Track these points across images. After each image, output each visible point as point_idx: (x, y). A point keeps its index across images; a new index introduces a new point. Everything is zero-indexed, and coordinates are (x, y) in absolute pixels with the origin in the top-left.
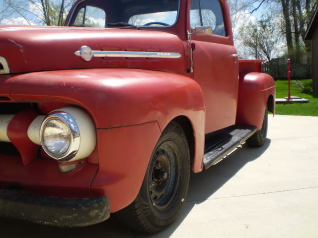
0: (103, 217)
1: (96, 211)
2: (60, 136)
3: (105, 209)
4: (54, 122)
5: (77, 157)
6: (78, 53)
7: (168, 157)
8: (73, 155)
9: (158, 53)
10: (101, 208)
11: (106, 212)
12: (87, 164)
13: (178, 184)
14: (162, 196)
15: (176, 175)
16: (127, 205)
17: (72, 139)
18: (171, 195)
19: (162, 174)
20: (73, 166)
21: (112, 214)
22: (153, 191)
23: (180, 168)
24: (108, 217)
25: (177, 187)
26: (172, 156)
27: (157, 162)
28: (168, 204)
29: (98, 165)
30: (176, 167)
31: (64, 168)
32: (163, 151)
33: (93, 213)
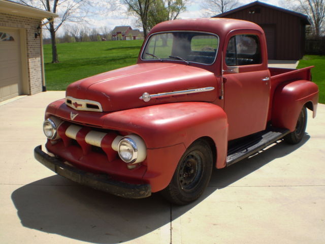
0: (147, 195)
1: (144, 192)
2: (128, 150)
3: (149, 191)
4: (125, 143)
5: (136, 162)
6: (141, 98)
7: (196, 159)
8: (134, 160)
9: (196, 90)
10: (146, 190)
11: (149, 193)
12: (142, 165)
13: (202, 176)
14: (190, 183)
15: (202, 170)
16: (163, 189)
17: (134, 153)
18: (197, 182)
19: (190, 170)
20: (134, 166)
21: (152, 193)
22: (183, 180)
23: (204, 166)
24: (150, 195)
25: (201, 178)
26: (199, 158)
27: (188, 162)
28: (195, 187)
29: (147, 166)
30: (202, 165)
31: (130, 167)
32: (192, 156)
33: (142, 192)
